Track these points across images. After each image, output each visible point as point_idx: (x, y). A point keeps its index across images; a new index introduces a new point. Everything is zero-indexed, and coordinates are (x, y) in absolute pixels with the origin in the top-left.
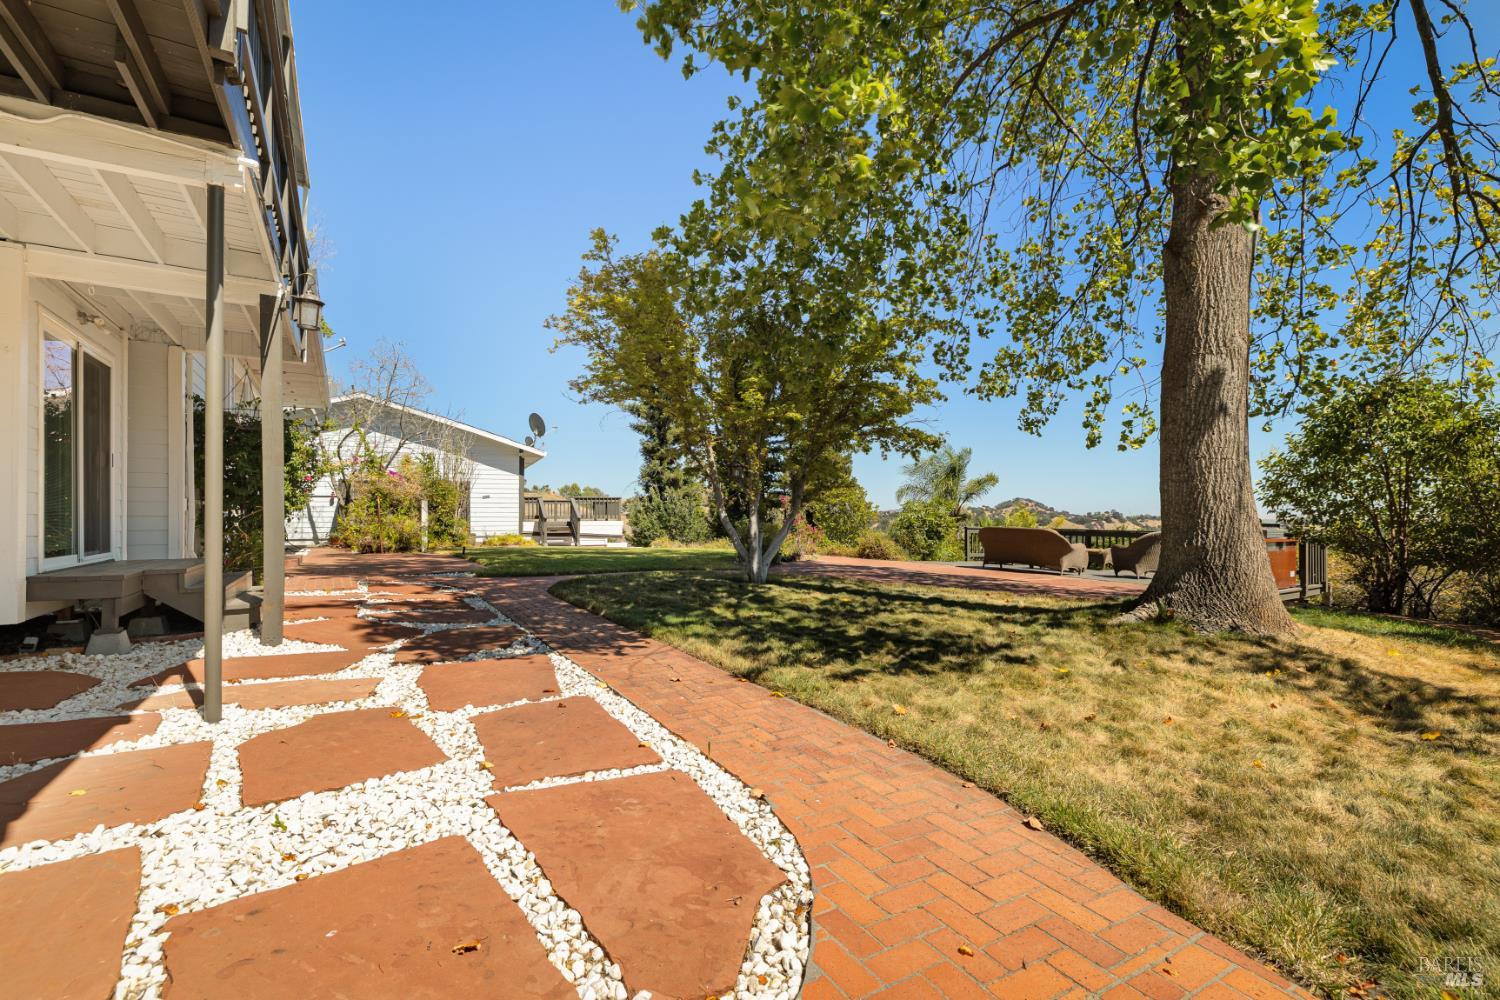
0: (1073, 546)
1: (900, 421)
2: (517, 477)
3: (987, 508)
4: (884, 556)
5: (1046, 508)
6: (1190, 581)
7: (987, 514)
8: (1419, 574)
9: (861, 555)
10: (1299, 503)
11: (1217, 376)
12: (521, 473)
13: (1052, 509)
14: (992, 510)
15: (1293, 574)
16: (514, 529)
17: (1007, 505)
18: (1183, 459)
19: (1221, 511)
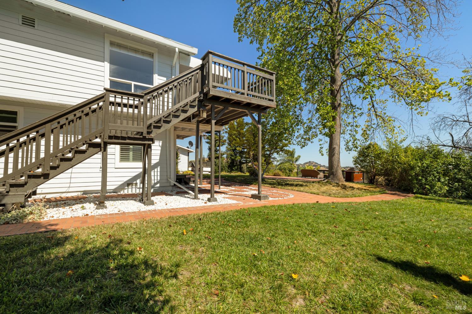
0: (320, 173)
1: (285, 148)
2: (187, 157)
3: (301, 164)
4: (279, 176)
5: (318, 164)
6: (332, 176)
7: (301, 166)
8: (377, 177)
9: (274, 176)
10: (360, 164)
11: (335, 148)
12: (188, 156)
13: (320, 165)
14: (302, 165)
15: (361, 178)
16: (186, 170)
17: (306, 163)
18: (331, 159)
19: (336, 167)
